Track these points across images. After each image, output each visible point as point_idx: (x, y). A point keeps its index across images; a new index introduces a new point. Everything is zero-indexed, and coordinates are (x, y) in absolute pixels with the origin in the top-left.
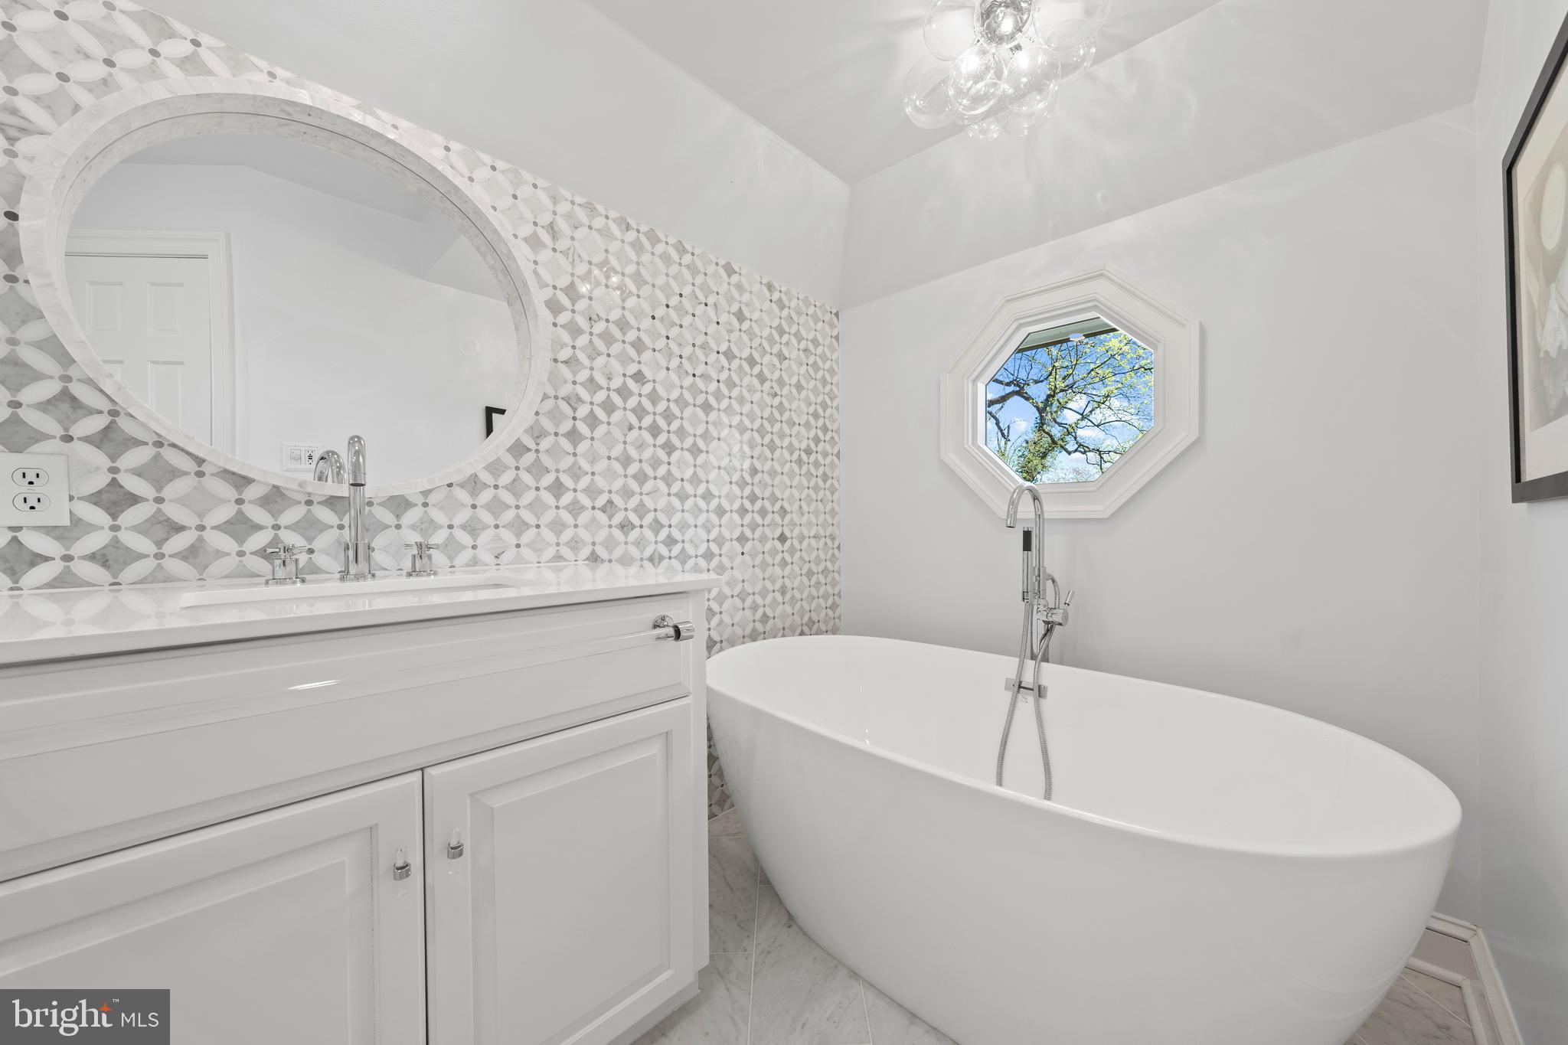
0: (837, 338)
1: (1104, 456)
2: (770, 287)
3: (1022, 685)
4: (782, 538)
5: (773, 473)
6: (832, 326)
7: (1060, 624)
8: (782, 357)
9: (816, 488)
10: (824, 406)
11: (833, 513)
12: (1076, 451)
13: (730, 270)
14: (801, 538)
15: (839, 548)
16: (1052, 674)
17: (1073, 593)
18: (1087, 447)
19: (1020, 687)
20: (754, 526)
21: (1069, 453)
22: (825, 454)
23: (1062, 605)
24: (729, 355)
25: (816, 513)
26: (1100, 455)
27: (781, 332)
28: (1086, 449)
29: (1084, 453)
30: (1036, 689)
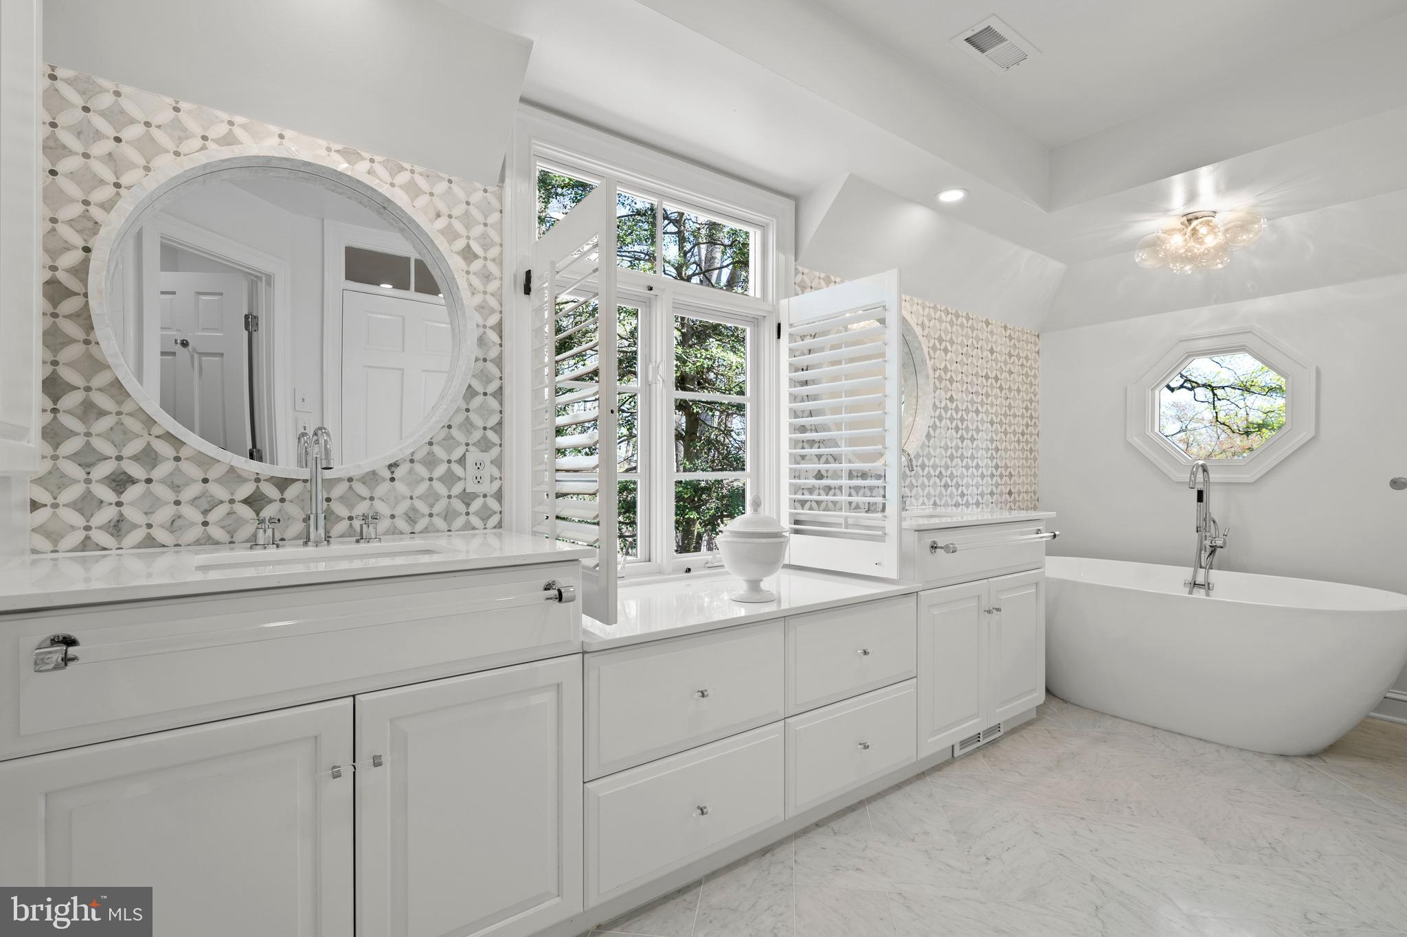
0: (1038, 353)
1: (1218, 392)
2: (1005, 328)
3: (1197, 583)
4: (1010, 493)
5: (1006, 450)
6: (1036, 344)
7: (1221, 547)
8: (1011, 373)
9: (1027, 459)
10: (1031, 401)
11: (1035, 475)
12: (1182, 386)
13: (987, 323)
14: (1019, 493)
15: (1038, 500)
16: (1216, 576)
17: (1229, 529)
18: (1196, 383)
19: (1195, 584)
20: (997, 485)
21: (1172, 390)
22: (1031, 435)
23: (1221, 536)
24: (987, 377)
25: (1027, 476)
26: (1212, 390)
27: (1010, 355)
28: (1194, 384)
29: (1192, 389)
30: (1206, 585)
